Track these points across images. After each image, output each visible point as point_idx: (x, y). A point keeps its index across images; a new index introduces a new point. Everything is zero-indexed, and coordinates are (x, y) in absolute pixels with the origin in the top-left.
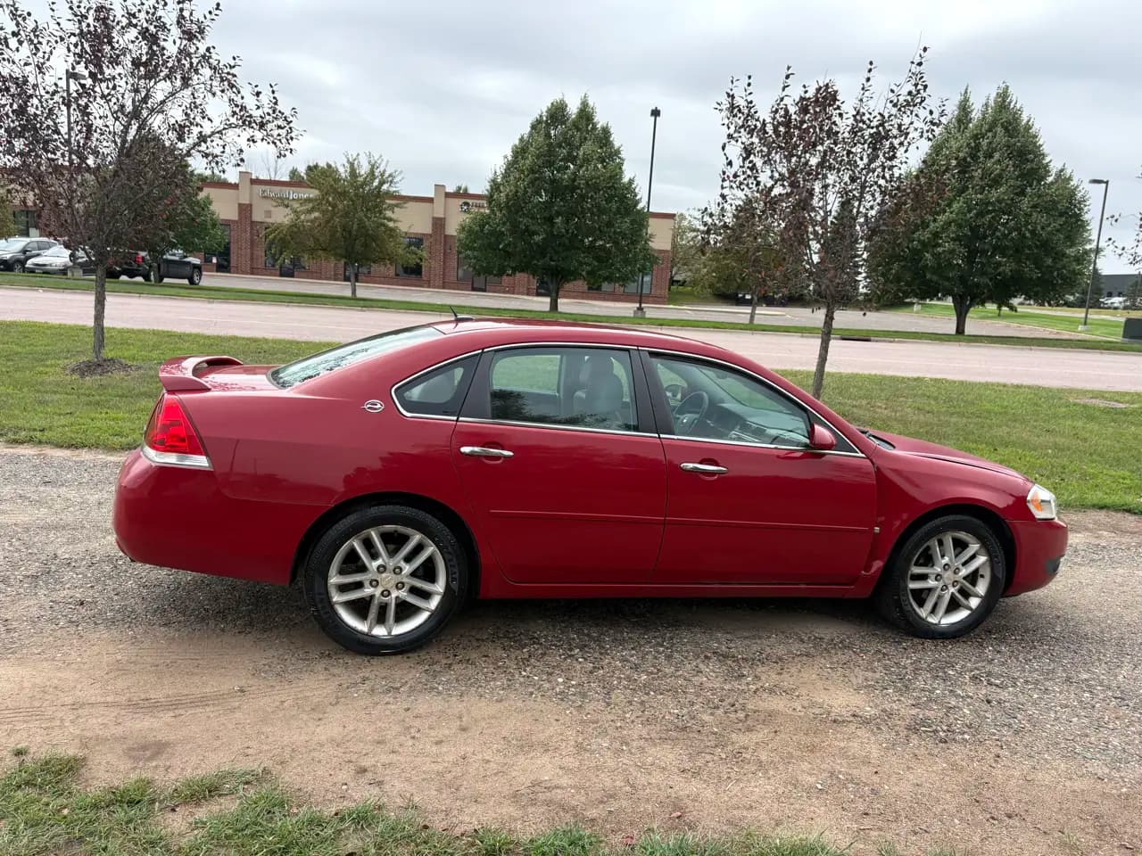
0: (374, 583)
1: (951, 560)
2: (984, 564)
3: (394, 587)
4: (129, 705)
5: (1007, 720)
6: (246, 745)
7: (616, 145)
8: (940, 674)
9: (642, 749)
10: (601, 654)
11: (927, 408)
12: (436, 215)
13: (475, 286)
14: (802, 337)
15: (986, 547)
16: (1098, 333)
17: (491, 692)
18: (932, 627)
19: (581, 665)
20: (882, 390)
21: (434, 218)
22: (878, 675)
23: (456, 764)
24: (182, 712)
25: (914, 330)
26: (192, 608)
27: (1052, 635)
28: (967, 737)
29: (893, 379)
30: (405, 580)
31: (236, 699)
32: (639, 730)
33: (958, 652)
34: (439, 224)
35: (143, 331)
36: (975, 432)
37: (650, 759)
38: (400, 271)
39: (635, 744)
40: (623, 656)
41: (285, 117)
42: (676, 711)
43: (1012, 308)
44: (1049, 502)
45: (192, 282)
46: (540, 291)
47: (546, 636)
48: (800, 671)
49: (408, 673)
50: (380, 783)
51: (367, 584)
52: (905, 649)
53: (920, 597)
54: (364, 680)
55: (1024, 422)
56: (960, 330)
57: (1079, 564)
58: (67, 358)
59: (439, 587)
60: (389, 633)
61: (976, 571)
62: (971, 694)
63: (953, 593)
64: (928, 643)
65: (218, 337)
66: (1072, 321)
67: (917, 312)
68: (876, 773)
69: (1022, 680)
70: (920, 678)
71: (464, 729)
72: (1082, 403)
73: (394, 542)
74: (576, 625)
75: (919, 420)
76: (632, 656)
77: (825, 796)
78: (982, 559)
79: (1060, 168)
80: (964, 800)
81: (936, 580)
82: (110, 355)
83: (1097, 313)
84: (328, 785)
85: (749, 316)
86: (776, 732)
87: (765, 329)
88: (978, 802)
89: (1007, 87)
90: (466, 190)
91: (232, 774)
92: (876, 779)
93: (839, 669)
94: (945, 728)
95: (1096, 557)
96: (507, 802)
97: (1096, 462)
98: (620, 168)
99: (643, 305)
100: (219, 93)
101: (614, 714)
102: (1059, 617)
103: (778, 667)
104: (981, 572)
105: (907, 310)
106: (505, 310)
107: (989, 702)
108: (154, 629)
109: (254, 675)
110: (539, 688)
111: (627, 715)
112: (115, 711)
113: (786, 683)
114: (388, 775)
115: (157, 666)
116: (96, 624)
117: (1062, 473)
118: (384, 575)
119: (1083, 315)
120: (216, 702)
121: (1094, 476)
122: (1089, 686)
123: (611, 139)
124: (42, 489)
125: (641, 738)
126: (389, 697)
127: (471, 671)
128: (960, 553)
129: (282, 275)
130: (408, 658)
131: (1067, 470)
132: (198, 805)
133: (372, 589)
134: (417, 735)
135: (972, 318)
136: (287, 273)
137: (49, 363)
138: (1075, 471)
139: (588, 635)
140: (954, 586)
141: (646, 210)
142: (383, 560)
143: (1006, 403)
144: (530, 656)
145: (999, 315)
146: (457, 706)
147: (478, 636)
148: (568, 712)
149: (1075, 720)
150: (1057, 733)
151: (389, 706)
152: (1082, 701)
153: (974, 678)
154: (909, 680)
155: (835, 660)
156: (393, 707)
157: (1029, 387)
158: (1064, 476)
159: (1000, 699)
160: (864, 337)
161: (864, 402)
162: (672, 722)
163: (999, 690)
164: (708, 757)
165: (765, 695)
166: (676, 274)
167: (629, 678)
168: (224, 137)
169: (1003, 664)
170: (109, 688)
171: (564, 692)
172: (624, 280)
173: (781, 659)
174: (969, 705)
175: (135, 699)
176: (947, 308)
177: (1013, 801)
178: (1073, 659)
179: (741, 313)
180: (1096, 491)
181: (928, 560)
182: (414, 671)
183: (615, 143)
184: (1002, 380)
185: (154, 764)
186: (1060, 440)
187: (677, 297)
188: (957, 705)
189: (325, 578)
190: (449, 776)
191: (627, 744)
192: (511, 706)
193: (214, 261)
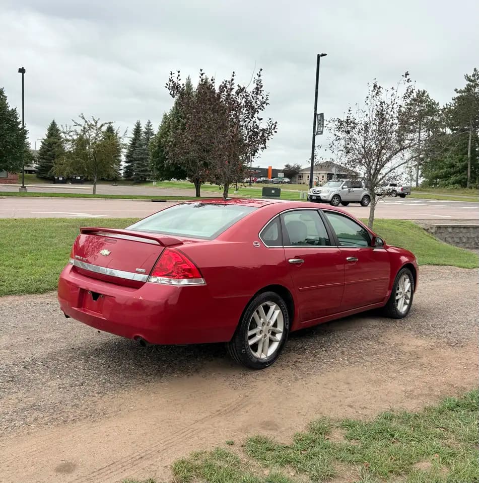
0: (261, 332)
3: (268, 333)
30: (271, 328)
51: (258, 334)
56: (198, 195)
59: (281, 329)
60: (267, 356)
67: (155, 186)
105: (150, 184)
118: (265, 327)
133: (261, 335)
141: (22, 129)
142: (264, 320)
160: (163, 200)
189: (247, 333)
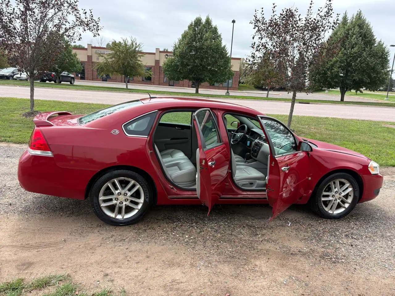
0: (117, 199)
1: (338, 189)
2: (351, 191)
3: (124, 201)
4: (21, 247)
5: (359, 253)
6: (63, 264)
7: (219, 33)
8: (333, 234)
9: (216, 266)
10: (203, 225)
11: (330, 129)
12: (156, 59)
13: (170, 84)
14: (285, 102)
15: (352, 185)
16: (392, 100)
17: (160, 242)
18: (330, 215)
19: (196, 230)
20: (313, 122)
21: (155, 60)
22: (309, 234)
23: (143, 272)
24: (41, 250)
25: (325, 100)
26: (51, 206)
27: (376, 217)
28: (343, 260)
29: (318, 118)
30: (128, 198)
31: (62, 244)
32: (216, 257)
33: (340, 225)
34: (157, 62)
35: (50, 101)
36: (348, 137)
37: (219, 270)
38: (144, 79)
39: (213, 263)
40: (211, 226)
41: (96, 22)
42: (230, 250)
43: (361, 92)
44: (377, 167)
45: (71, 83)
46: (193, 86)
47: (183, 218)
48: (279, 232)
49: (129, 233)
50: (112, 281)
51: (114, 199)
52: (320, 223)
53: (326, 203)
54: (112, 236)
55: (365, 134)
56: (342, 99)
57: (386, 188)
58: (22, 111)
59: (142, 200)
60: (123, 218)
61: (348, 194)
62: (345, 242)
63: (338, 202)
64: (329, 221)
65: (76, 103)
66: (382, 96)
67: (326, 93)
68: (307, 276)
69: (364, 236)
70: (325, 236)
71: (148, 257)
72: (387, 126)
73: (124, 184)
74: (195, 213)
75: (327, 133)
76: (215, 226)
77: (287, 287)
78: (350, 189)
79: (379, 41)
80: (342, 288)
81: (332, 197)
82: (37, 110)
83: (392, 93)
84: (92, 282)
85: (266, 95)
86: (269, 259)
87: (272, 99)
88: (347, 289)
89: (361, 11)
90: (167, 50)
91: (55, 277)
92: (307, 279)
93: (294, 232)
94: (335, 257)
95: (392, 185)
96: (161, 289)
97: (392, 149)
98: (221, 42)
99: (229, 91)
100: (71, 13)
101: (206, 251)
102: (378, 210)
103: (271, 231)
104: (349, 194)
105: (323, 92)
106: (180, 93)
107: (352, 246)
108: (36, 215)
109: (70, 234)
110: (178, 240)
111: (211, 251)
112: (15, 249)
113: (273, 238)
114: (116, 277)
115: (34, 230)
116: (14, 213)
117: (379, 153)
118: (120, 196)
119: (386, 94)
120: (54, 245)
121: (391, 154)
122: (390, 239)
123: (217, 31)
124: (6, 159)
125: (216, 261)
126: (121, 243)
127: (153, 232)
128: (342, 187)
129: (103, 81)
130: (130, 227)
131: (381, 152)
132: (40, 290)
133: (116, 201)
134: (130, 259)
135: (347, 95)
136: (104, 80)
137: (15, 112)
138: (384, 152)
139: (199, 218)
140: (339, 199)
141: (230, 57)
142: (120, 191)
143: (359, 127)
144: (176, 226)
145: (356, 94)
146: (147, 247)
147: (158, 218)
148: (189, 250)
149: (385, 253)
150: (379, 258)
151: (120, 247)
152: (388, 245)
153: (346, 236)
154: (321, 236)
155: (293, 228)
156: (121, 247)
157: (367, 121)
158: (380, 154)
159: (356, 244)
160: (307, 102)
161: (307, 127)
162: (228, 254)
163: (356, 241)
164: (242, 269)
165: (265, 243)
166: (241, 80)
167: (213, 236)
168: (74, 29)
169: (357, 229)
170: (15, 239)
171: (188, 241)
172: (222, 82)
173: (272, 228)
174: (344, 247)
175: (24, 244)
176: (337, 91)
177: (361, 289)
178: (384, 227)
179: (263, 94)
180: (392, 160)
181: (329, 189)
182: (131, 232)
183: (219, 32)
184: (357, 118)
185: (26, 272)
186: (379, 141)
187: (242, 88)
188: (339, 247)
189: (98, 197)
190: (140, 278)
191: (210, 264)
192: (167, 247)
193: (79, 76)
